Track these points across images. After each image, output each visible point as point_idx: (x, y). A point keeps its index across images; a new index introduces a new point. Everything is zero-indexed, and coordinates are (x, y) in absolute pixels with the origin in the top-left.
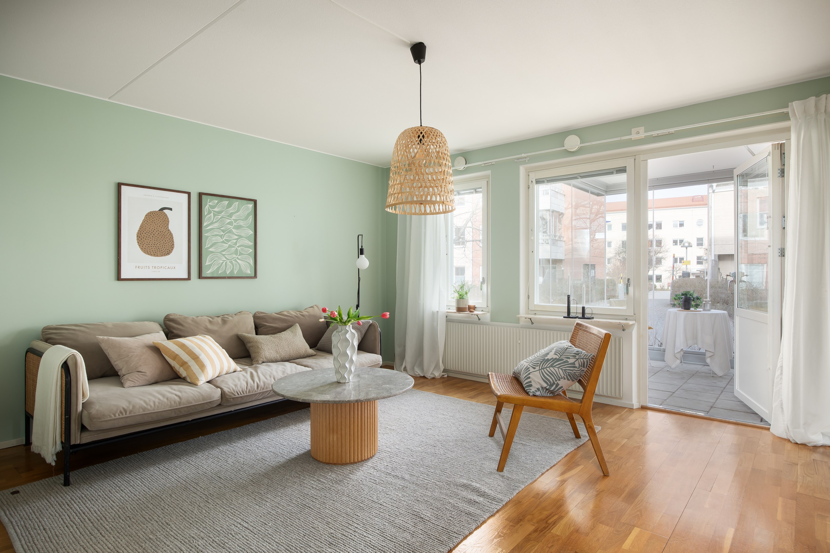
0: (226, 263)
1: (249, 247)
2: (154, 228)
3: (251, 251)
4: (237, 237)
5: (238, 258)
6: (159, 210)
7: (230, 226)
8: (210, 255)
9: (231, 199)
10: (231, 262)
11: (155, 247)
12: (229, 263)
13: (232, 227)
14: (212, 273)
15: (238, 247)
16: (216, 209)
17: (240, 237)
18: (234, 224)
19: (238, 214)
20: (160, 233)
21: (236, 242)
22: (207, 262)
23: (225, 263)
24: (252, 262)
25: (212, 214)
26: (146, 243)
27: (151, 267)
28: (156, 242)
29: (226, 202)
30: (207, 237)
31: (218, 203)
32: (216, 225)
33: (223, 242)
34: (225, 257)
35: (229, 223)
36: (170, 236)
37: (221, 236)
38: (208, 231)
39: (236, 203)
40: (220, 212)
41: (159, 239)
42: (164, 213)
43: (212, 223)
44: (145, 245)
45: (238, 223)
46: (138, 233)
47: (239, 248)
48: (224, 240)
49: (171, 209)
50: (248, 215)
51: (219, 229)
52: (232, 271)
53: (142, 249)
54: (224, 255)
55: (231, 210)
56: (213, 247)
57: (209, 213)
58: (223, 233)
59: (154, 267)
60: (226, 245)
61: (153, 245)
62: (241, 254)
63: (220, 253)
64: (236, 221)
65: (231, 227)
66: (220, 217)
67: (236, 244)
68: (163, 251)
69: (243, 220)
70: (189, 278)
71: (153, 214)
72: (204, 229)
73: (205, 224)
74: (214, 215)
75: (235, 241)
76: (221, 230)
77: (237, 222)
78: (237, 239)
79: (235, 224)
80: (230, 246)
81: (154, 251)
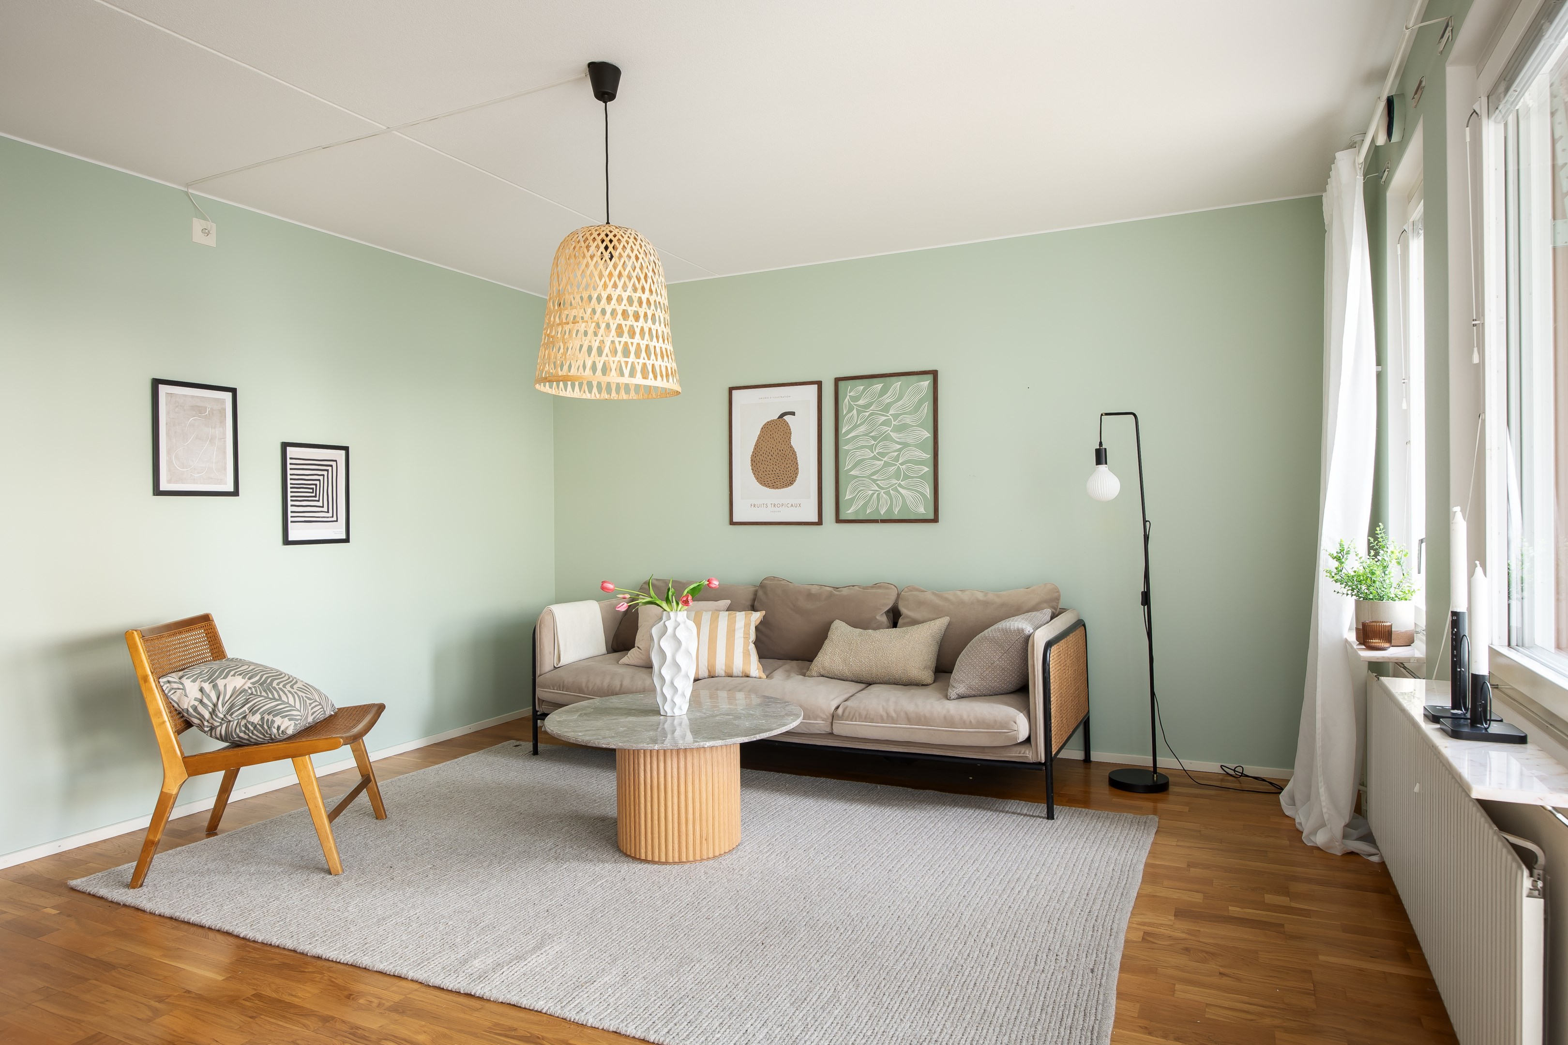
0: (878, 494)
1: (922, 463)
2: (772, 446)
3: (926, 469)
4: (899, 446)
5: (900, 485)
6: (778, 418)
7: (885, 427)
8: (853, 482)
9: (888, 379)
10: (888, 493)
11: (773, 475)
12: (884, 495)
13: (890, 429)
14: (856, 512)
15: (902, 464)
16: (861, 402)
17: (905, 445)
18: (893, 423)
19: (900, 403)
20: (779, 453)
21: (898, 455)
22: (847, 495)
23: (876, 495)
24: (928, 491)
25: (855, 411)
26: (763, 470)
27: (769, 505)
28: (775, 467)
29: (878, 386)
30: (848, 451)
31: (864, 390)
32: (862, 429)
33: (874, 458)
34: (877, 485)
35: (884, 423)
36: (793, 456)
37: (871, 448)
38: (848, 441)
39: (897, 384)
40: (867, 406)
41: (778, 462)
42: (785, 421)
43: (856, 427)
44: (761, 472)
45: (900, 421)
46: (752, 455)
47: (904, 467)
48: (875, 453)
49: (793, 414)
50: (921, 402)
51: (866, 435)
52: (890, 510)
53: (757, 479)
54: (875, 481)
55: (887, 399)
56: (858, 468)
57: (851, 409)
58: (873, 442)
59: (773, 505)
60: (879, 462)
61: (771, 472)
62: (906, 477)
63: (869, 477)
64: (896, 416)
65: (888, 428)
66: (867, 414)
67: (897, 459)
68: (785, 479)
69: (910, 413)
70: (820, 523)
71: (771, 425)
72: (842, 439)
73: (843, 430)
74: (859, 412)
75: (896, 454)
76: (872, 437)
77: (899, 419)
78: (900, 450)
79: (895, 423)
80: (887, 465)
81: (773, 481)
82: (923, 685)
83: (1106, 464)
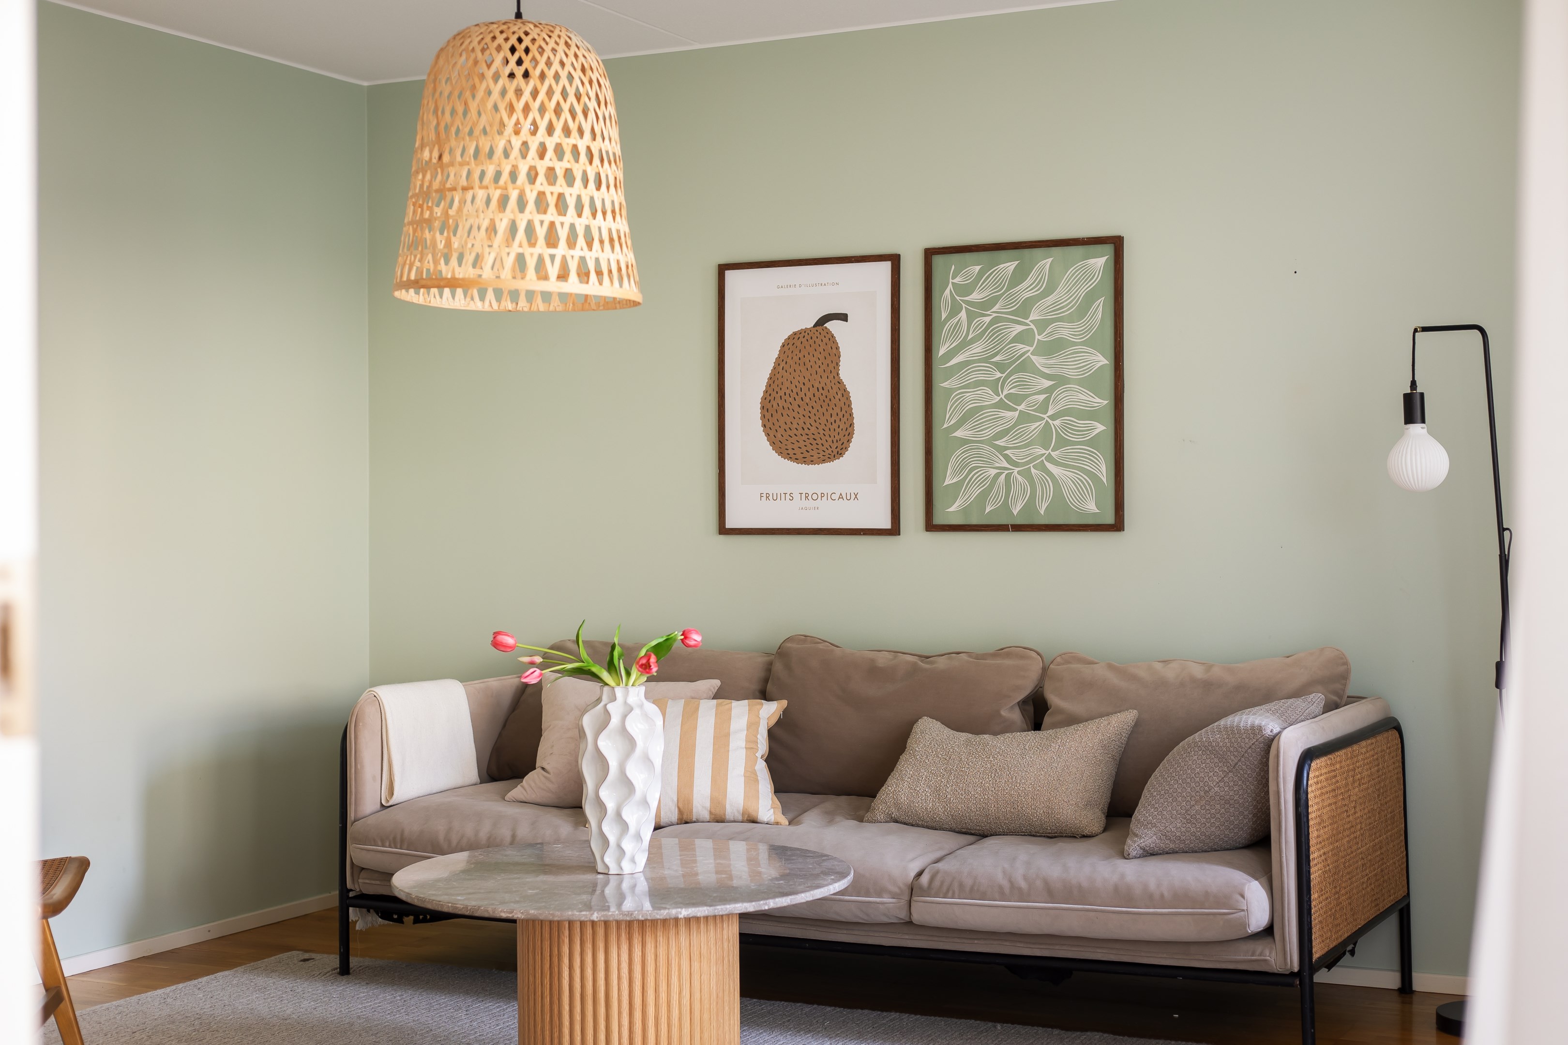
0: (1008, 477)
1: (1092, 415)
2: (802, 380)
3: (1100, 428)
4: (1048, 383)
5: (1050, 459)
6: (815, 326)
7: (1022, 346)
8: (958, 452)
9: (1027, 252)
10: (1026, 474)
11: (805, 437)
12: (1019, 477)
13: (1032, 349)
14: (965, 511)
15: (1053, 417)
16: (976, 296)
17: (1060, 380)
18: (1037, 337)
19: (1050, 299)
20: (817, 393)
21: (1047, 400)
22: (948, 478)
23: (1003, 476)
24: (1104, 470)
25: (963, 315)
26: (784, 426)
27: (796, 496)
28: (808, 421)
29: (1008, 266)
30: (950, 391)
31: (981, 273)
32: (977, 349)
33: (1001, 405)
34: (1007, 457)
35: (1020, 338)
36: (843, 400)
37: (995, 386)
38: (951, 372)
39: (1045, 262)
40: (986, 305)
41: (814, 411)
42: (828, 332)
43: (964, 344)
44: (781, 431)
45: (1050, 334)
46: (764, 399)
47: (1057, 422)
48: (1002, 396)
49: (844, 317)
50: (1090, 298)
51: (986, 360)
52: (1030, 505)
53: (773, 444)
54: (1001, 449)
55: (1026, 290)
56: (967, 426)
57: (955, 310)
58: (998, 375)
59: (803, 496)
60: (1009, 414)
61: (801, 431)
62: (1062, 443)
63: (990, 442)
64: (1042, 325)
65: (1028, 348)
66: (987, 319)
67: (1044, 407)
68: (826, 445)
69: (1070, 319)
70: (895, 530)
71: (801, 339)
72: (938, 369)
73: (941, 350)
74: (971, 316)
75: (1042, 397)
76: (996, 364)
77: (1048, 330)
78: (1049, 390)
79: (1040, 338)
80: (1024, 418)
81: (804, 449)
82: (1084, 837)
83: (1423, 421)
